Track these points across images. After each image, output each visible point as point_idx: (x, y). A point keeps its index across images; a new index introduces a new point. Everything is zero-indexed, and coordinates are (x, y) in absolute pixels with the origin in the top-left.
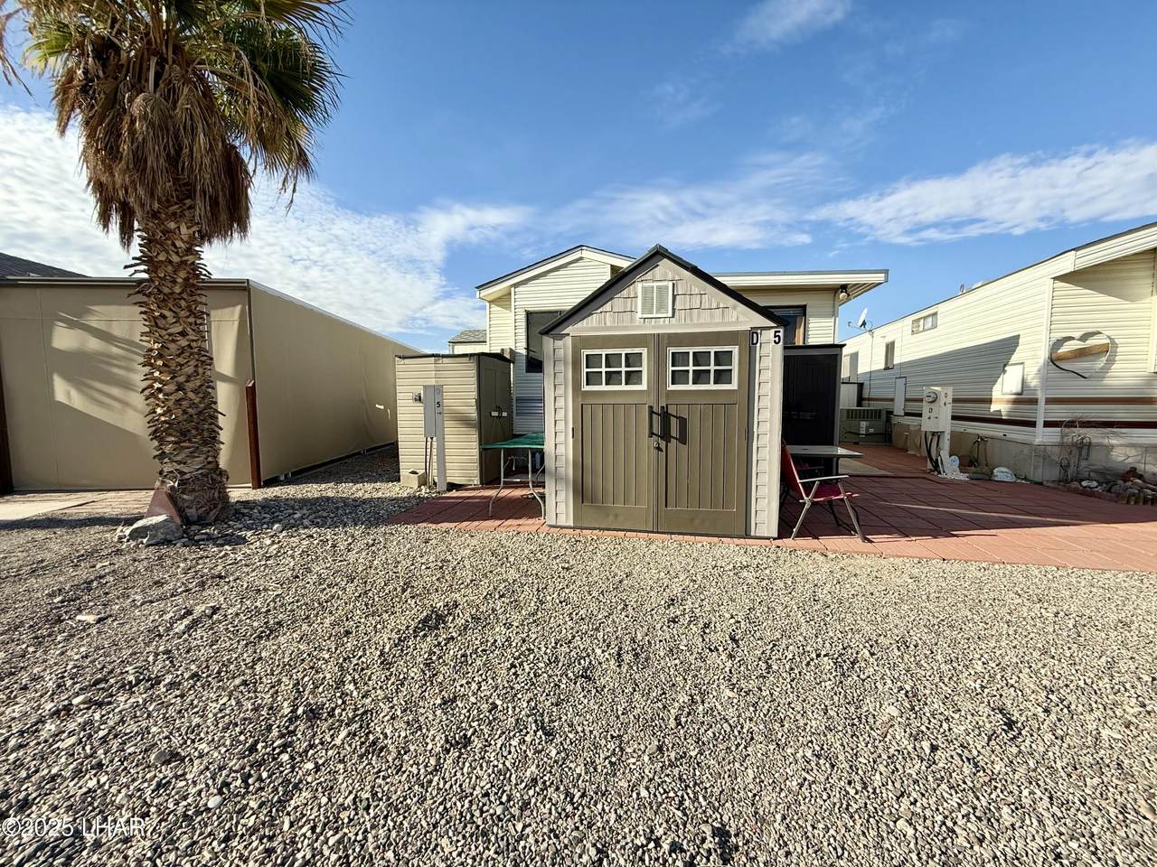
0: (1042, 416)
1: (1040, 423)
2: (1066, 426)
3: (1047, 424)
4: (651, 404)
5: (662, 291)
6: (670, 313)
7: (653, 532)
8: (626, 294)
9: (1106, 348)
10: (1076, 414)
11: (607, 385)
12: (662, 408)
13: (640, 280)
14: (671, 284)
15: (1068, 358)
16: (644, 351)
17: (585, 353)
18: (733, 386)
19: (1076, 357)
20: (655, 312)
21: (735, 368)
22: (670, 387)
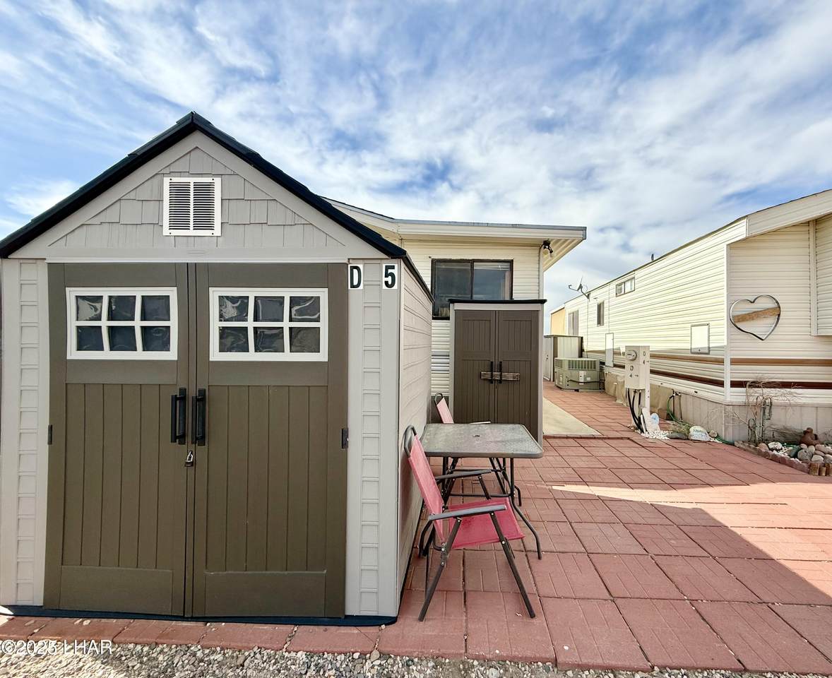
0: (729, 375)
1: (727, 384)
2: (750, 386)
3: (734, 384)
4: (184, 386)
5: (204, 192)
6: (217, 231)
7: (183, 618)
8: (144, 193)
9: (777, 312)
10: (757, 375)
11: (111, 349)
12: (202, 392)
13: (167, 171)
14: (217, 181)
15: (747, 320)
16: (172, 293)
17: (72, 293)
18: (322, 356)
19: (753, 319)
20: (192, 228)
21: (323, 325)
22: (216, 355)
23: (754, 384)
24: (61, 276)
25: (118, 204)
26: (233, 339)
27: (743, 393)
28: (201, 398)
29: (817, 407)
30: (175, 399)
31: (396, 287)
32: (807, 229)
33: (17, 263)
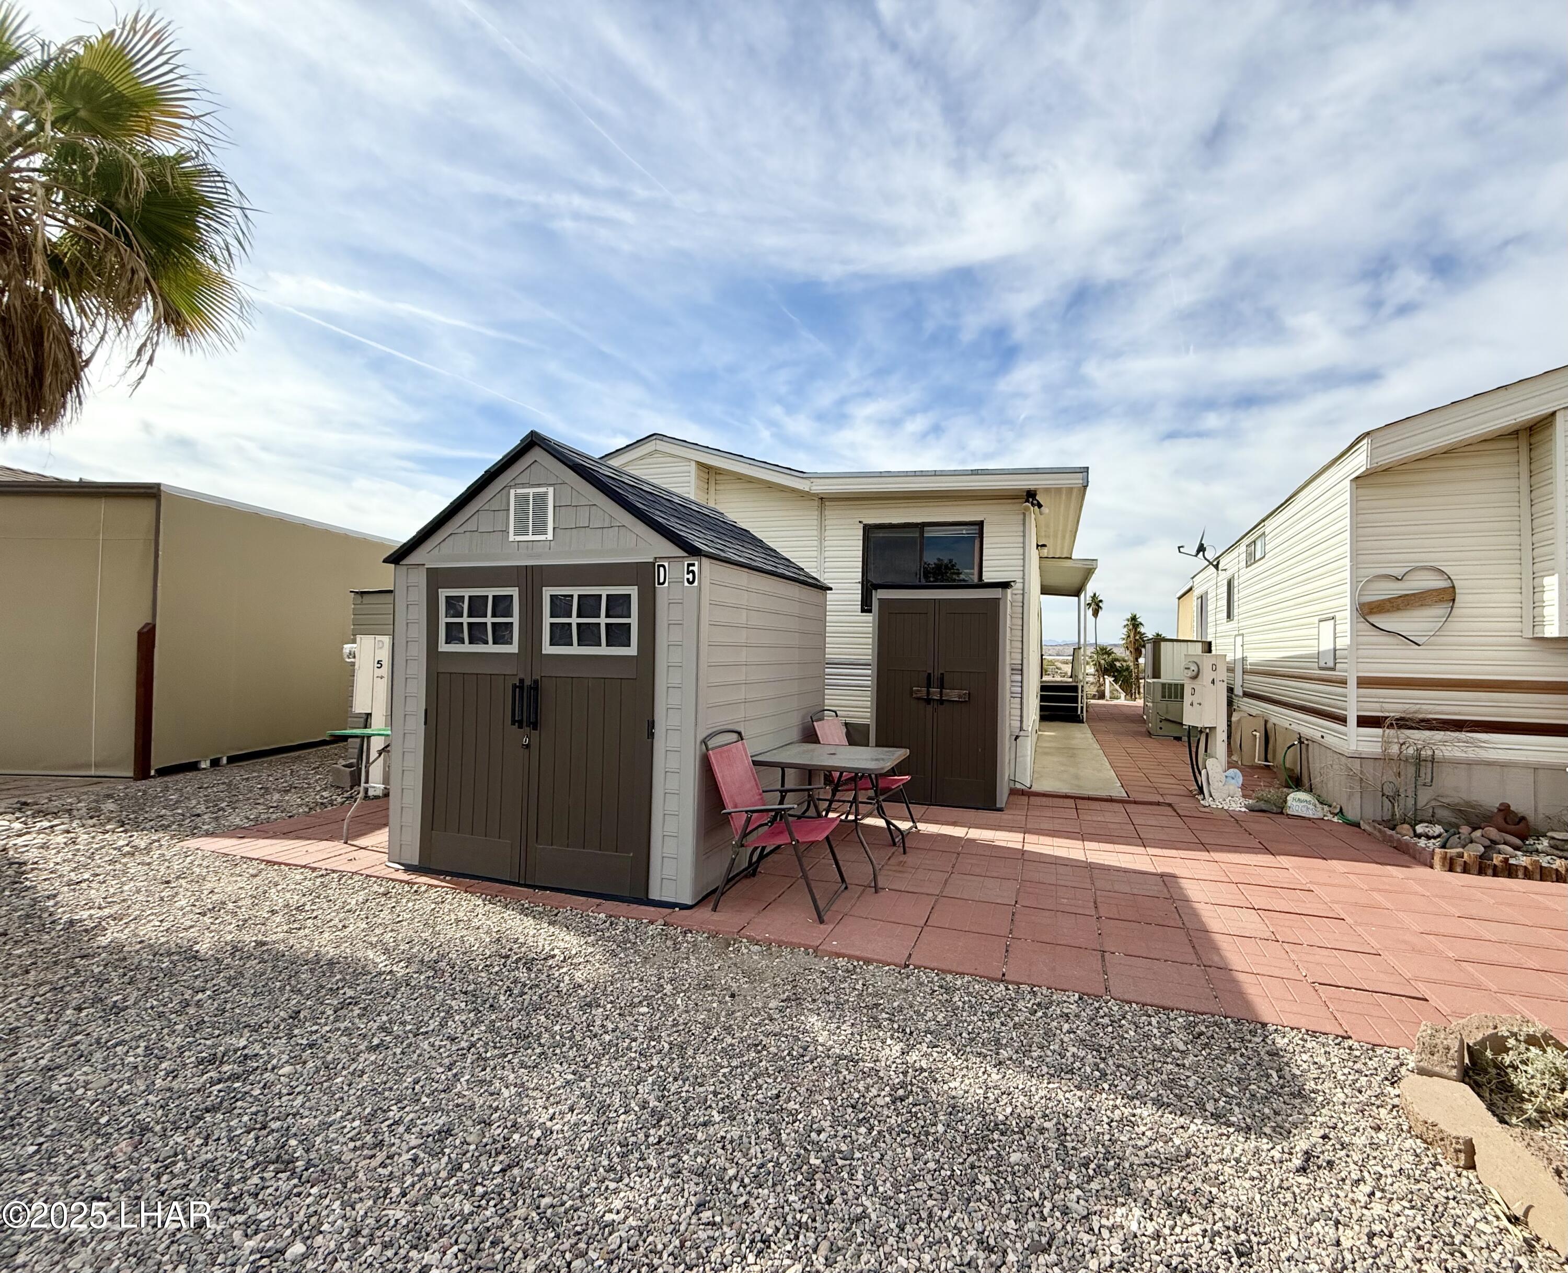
0: (1354, 705)
1: (1352, 721)
2: (1391, 726)
3: (1364, 722)
4: (522, 676)
5: (541, 500)
6: (550, 536)
7: (518, 884)
8: (495, 505)
9: (1448, 595)
10: (1407, 706)
11: (470, 643)
12: (536, 682)
13: (512, 484)
14: (551, 490)
15: (1388, 611)
16: (514, 592)
17: (443, 593)
18: (632, 651)
19: (1398, 609)
20: (530, 533)
21: (634, 621)
22: (548, 649)
23: (1403, 723)
24: (436, 579)
25: (476, 516)
26: (560, 635)
27: (1377, 737)
28: (535, 687)
29: (1536, 768)
30: (514, 686)
31: (696, 584)
32: (1515, 444)
33: (405, 567)
